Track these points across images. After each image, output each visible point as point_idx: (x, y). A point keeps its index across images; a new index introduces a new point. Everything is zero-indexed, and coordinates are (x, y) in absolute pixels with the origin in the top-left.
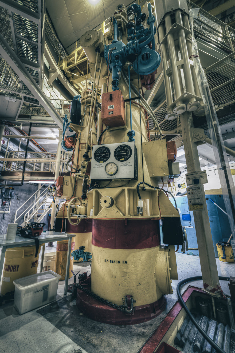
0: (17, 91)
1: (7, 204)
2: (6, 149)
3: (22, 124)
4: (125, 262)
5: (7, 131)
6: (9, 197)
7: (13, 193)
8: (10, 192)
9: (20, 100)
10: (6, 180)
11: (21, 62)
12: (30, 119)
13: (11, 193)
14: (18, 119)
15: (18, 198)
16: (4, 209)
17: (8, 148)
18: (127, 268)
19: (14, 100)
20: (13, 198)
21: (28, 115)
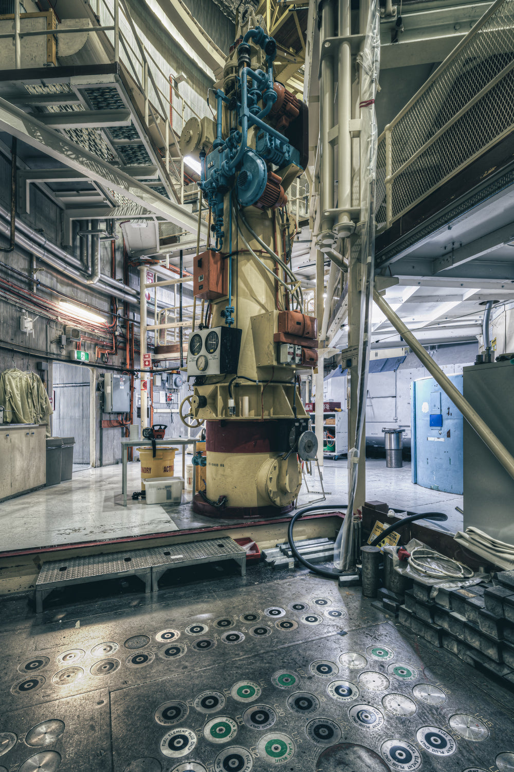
0: (141, 213)
1: (172, 398)
2: (154, 305)
3: (168, 256)
4: (222, 465)
5: (151, 275)
6: (174, 387)
7: (178, 380)
8: (174, 379)
9: (152, 222)
10: (165, 360)
11: (130, 177)
12: (177, 243)
13: (176, 380)
14: (160, 249)
15: (190, 388)
16: (171, 407)
17: (157, 302)
18: (224, 471)
19: (143, 225)
20: (180, 388)
21: (175, 236)
